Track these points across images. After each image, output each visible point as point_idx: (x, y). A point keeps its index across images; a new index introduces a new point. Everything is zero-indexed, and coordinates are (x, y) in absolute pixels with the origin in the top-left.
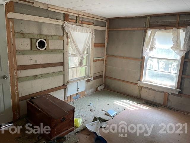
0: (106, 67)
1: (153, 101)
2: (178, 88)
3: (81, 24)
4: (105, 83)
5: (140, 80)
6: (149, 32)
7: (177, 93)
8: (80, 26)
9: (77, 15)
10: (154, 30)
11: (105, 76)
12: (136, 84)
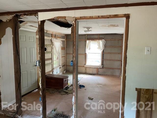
0: (66, 60)
1: (92, 73)
2: (102, 65)
3: (57, 38)
4: (66, 69)
5: (85, 64)
6: (88, 42)
7: (102, 67)
8: (56, 39)
9: (55, 34)
10: (89, 41)
11: (66, 65)
12: (84, 66)
